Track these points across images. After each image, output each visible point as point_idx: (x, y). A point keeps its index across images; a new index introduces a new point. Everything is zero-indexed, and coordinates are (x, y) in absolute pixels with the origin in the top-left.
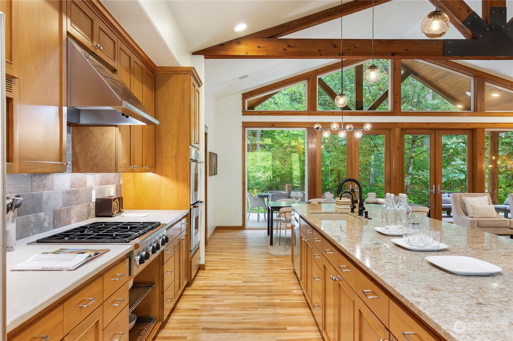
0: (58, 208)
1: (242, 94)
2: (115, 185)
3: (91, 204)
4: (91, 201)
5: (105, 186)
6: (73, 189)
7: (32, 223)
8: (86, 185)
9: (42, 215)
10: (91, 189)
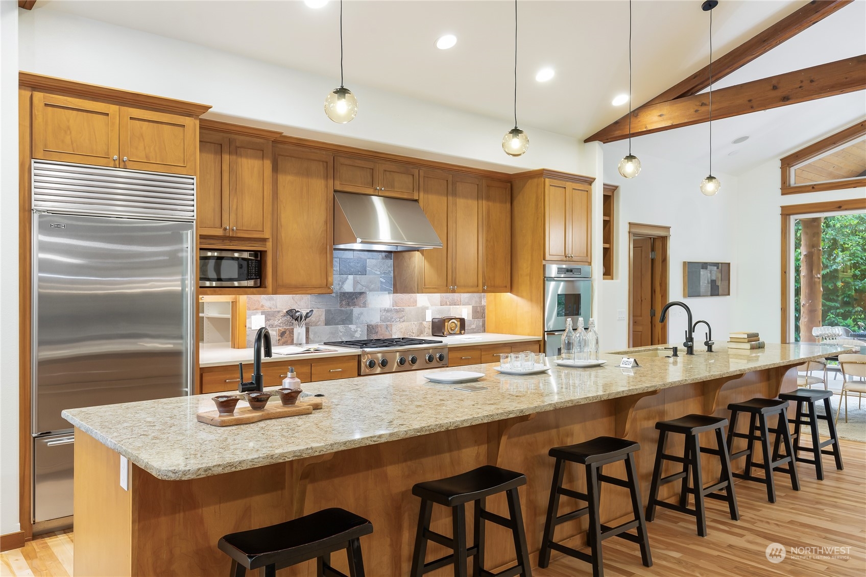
0: (373, 323)
1: (781, 160)
2: (470, 307)
3: (425, 323)
4: (424, 320)
5: (452, 306)
6: (395, 308)
7: (341, 332)
8: (416, 305)
9: (353, 327)
10: (426, 308)
